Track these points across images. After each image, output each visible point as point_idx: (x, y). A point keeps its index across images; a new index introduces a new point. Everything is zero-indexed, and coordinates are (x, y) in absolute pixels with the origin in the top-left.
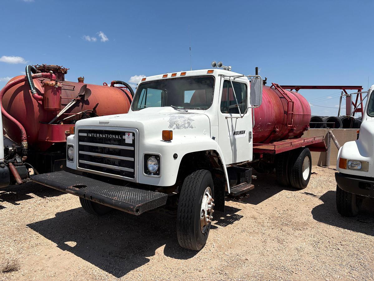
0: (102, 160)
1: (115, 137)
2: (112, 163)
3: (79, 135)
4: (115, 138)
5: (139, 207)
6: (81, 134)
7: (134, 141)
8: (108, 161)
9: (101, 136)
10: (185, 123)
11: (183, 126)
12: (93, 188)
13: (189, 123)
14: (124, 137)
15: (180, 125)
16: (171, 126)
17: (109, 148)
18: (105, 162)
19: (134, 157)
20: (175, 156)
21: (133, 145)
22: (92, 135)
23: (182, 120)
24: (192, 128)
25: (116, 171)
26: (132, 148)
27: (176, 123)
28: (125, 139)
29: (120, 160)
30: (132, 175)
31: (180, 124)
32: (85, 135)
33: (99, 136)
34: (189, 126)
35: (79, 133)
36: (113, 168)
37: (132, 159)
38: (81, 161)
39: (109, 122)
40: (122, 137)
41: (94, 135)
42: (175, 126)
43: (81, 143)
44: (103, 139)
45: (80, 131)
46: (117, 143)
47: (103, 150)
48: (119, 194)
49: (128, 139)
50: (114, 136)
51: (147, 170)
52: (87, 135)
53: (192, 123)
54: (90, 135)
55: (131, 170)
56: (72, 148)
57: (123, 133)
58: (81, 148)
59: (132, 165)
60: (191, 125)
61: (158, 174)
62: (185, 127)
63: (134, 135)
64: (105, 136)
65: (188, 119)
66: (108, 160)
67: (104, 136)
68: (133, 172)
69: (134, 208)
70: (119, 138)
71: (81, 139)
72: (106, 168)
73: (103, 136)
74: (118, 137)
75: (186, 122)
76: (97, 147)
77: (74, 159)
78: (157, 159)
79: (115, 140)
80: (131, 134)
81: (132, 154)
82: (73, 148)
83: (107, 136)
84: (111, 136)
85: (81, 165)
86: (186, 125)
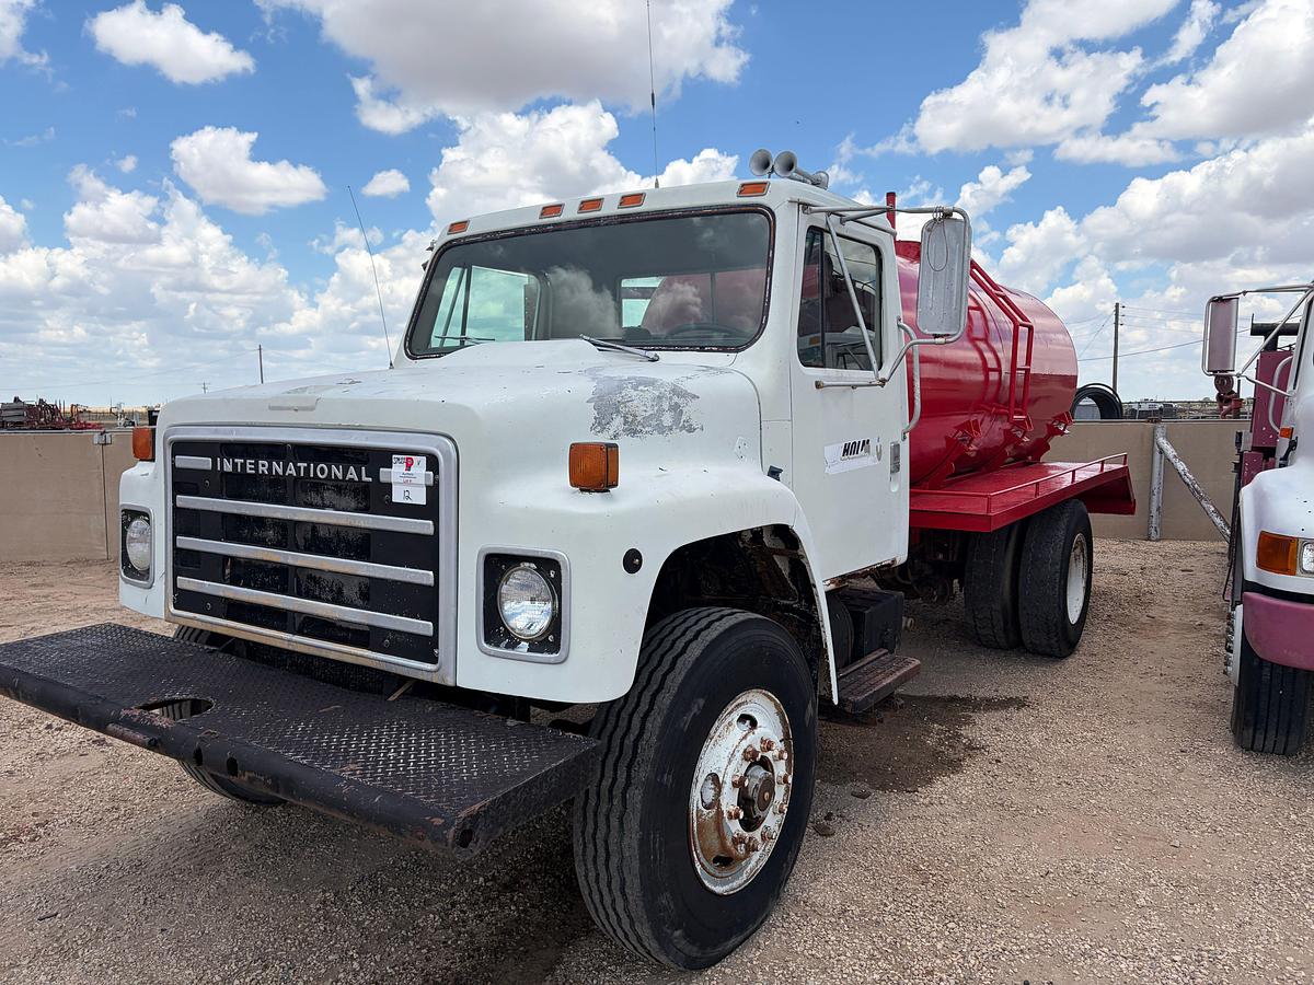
0: (280, 578)
1: (345, 475)
2: (331, 591)
3: (173, 466)
4: (340, 476)
5: (474, 818)
6: (185, 461)
7: (433, 491)
8: (309, 584)
9: (277, 468)
10: (661, 411)
11: (654, 423)
12: (239, 713)
13: (675, 408)
14: (384, 475)
15: (639, 418)
16: (601, 423)
17: (314, 526)
18: (299, 585)
19: (433, 565)
20: (632, 562)
21: (430, 510)
22: (235, 465)
23: (648, 395)
24: (691, 430)
25: (348, 630)
26: (424, 526)
27: (623, 409)
28: (391, 484)
29: (368, 581)
30: (425, 648)
31: (641, 413)
32: (204, 463)
33: (270, 469)
34: (676, 421)
35: (173, 456)
36: (337, 615)
37: (424, 577)
38: (186, 583)
39: (313, 407)
40: (376, 476)
41: (243, 465)
42: (618, 422)
43: (185, 501)
44: (285, 480)
45: (180, 447)
46: (349, 500)
47: (286, 534)
48: (368, 742)
49: (407, 484)
50: (337, 472)
51: (495, 630)
52: (215, 463)
53: (689, 409)
54: (228, 467)
55: (423, 627)
56: (145, 525)
57: (384, 457)
58: (184, 522)
59: (425, 602)
60: (684, 418)
61: (554, 647)
62: (661, 429)
63: (433, 463)
64: (298, 469)
65: (676, 391)
66: (311, 577)
67: (291, 470)
68: (431, 633)
69: (446, 826)
70: (364, 479)
71: (182, 482)
72: (301, 613)
73: (284, 471)
74: (359, 476)
75: (666, 406)
76: (260, 522)
77: (151, 572)
78: (547, 578)
79: (340, 487)
80: (421, 462)
81: (425, 551)
82: (148, 521)
83: (307, 469)
84: (321, 470)
85: (183, 599)
86: (667, 419)
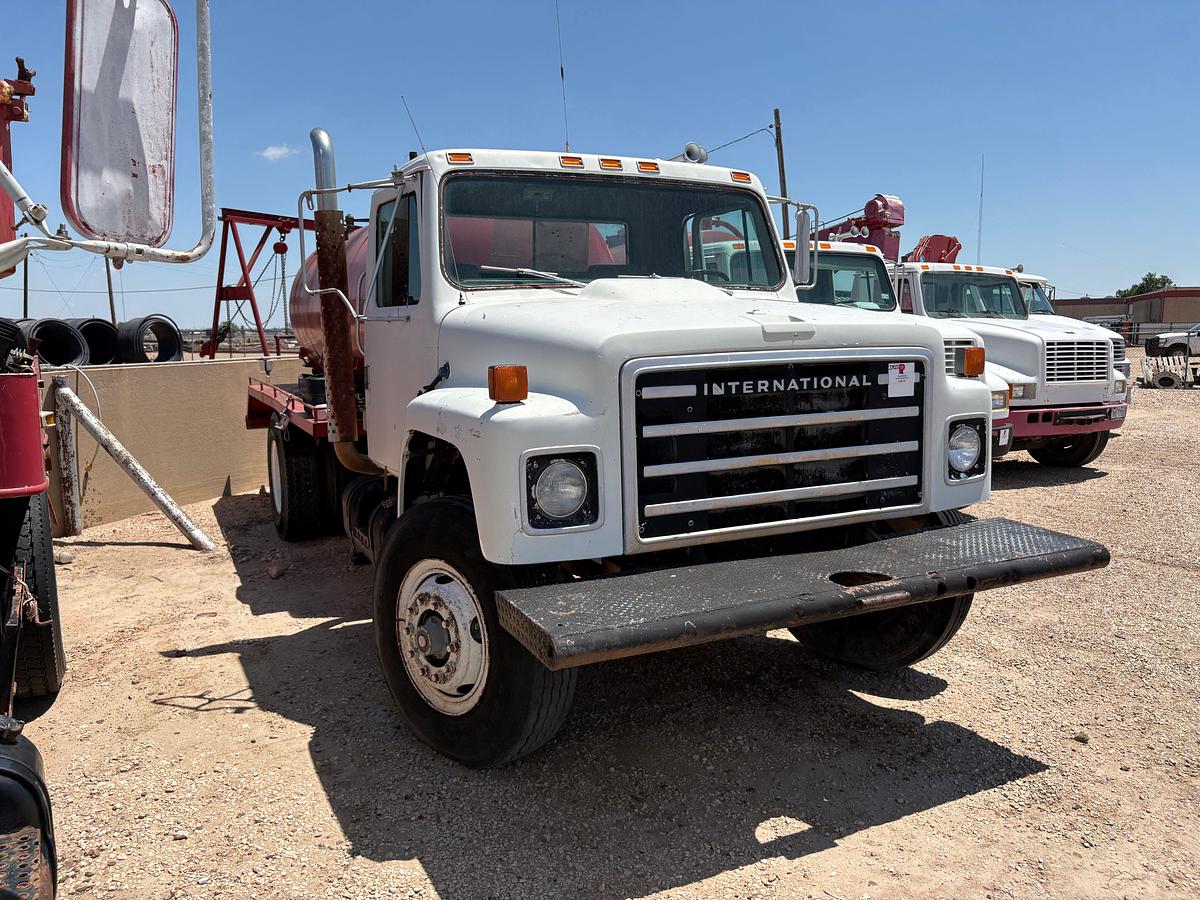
1: (847, 384)
3: (638, 398)
4: (843, 384)
7: (919, 388)
9: (776, 386)
14: (881, 379)
17: (802, 429)
19: (919, 437)
21: (918, 398)
22: (728, 388)
26: (912, 411)
28: (887, 385)
30: (911, 494)
32: (690, 391)
37: (911, 446)
38: (656, 508)
39: (813, 332)
40: (874, 380)
43: (653, 431)
46: (834, 403)
47: (767, 442)
49: (899, 384)
50: (841, 381)
52: (700, 390)
54: (719, 391)
55: (909, 481)
57: (882, 366)
59: (910, 463)
63: (920, 367)
64: (800, 384)
67: (793, 385)
68: (916, 484)
70: (865, 383)
71: (651, 413)
73: (785, 388)
74: (860, 382)
76: (737, 436)
77: (600, 513)
80: (910, 367)
81: (914, 429)
83: (810, 384)
84: (826, 382)
